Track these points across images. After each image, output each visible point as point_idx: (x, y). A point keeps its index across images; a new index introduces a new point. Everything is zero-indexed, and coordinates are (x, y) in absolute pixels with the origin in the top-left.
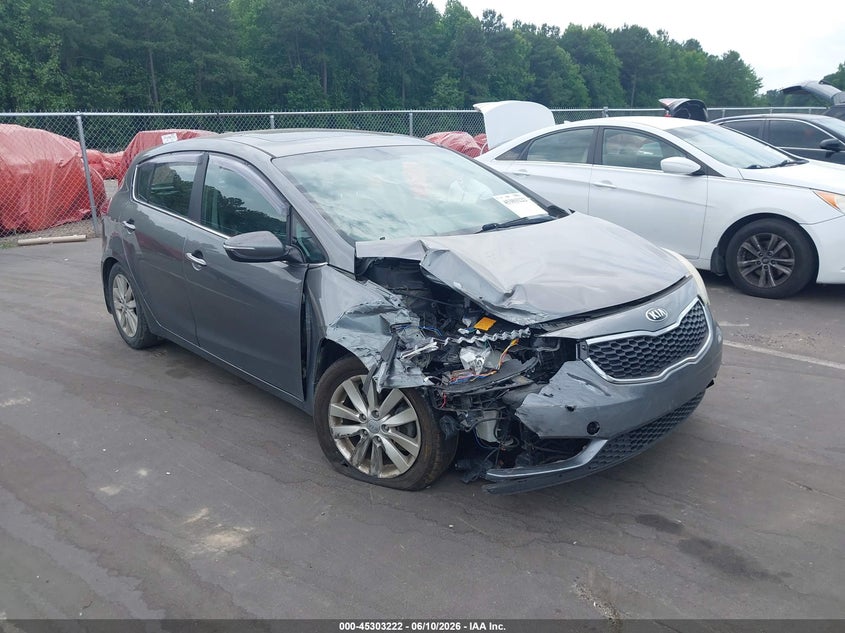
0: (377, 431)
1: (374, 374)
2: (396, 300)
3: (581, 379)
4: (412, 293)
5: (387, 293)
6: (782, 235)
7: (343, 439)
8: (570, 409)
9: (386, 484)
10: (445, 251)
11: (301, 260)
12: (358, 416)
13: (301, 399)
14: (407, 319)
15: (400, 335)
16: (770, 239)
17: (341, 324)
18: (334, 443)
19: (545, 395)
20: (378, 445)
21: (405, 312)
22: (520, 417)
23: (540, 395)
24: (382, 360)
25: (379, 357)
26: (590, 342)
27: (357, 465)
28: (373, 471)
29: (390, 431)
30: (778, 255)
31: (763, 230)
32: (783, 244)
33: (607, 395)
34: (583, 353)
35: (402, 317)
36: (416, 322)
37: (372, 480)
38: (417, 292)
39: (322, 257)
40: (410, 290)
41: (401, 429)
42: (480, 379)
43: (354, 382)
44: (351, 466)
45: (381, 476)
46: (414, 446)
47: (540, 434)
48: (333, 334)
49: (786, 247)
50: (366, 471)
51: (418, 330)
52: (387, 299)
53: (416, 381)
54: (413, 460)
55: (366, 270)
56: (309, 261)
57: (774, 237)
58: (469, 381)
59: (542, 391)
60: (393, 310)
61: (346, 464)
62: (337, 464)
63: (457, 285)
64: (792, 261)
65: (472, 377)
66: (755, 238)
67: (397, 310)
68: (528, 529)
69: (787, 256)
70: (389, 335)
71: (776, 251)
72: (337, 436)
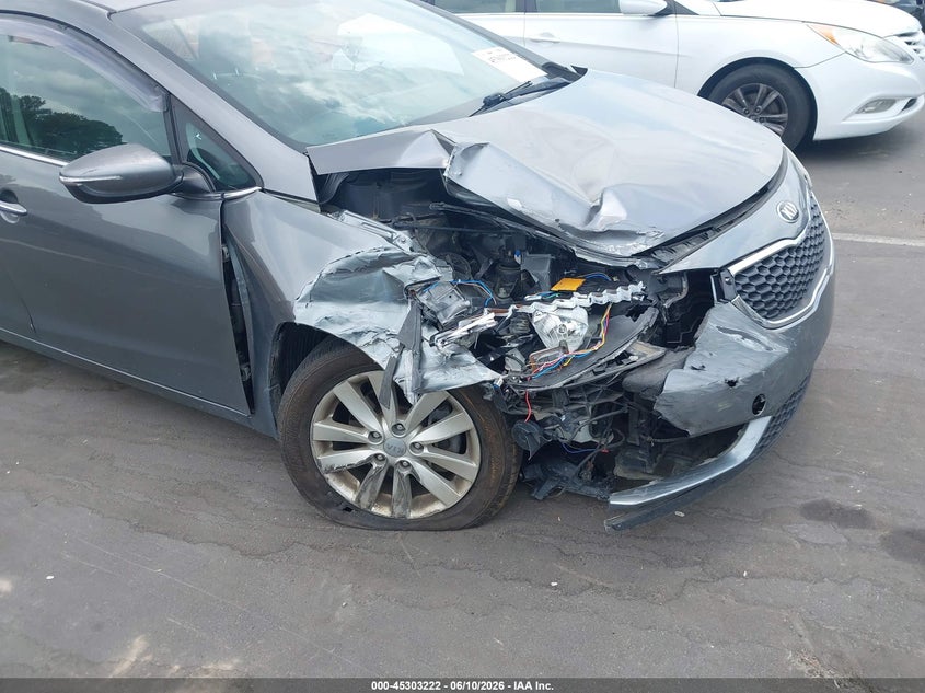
0: (402, 453)
1: (394, 374)
2: (404, 241)
3: (734, 332)
4: (423, 223)
5: (387, 230)
6: (772, 84)
7: (339, 473)
8: (732, 383)
9: (424, 525)
10: (481, 146)
11: (207, 187)
12: (366, 435)
13: (245, 412)
14: (433, 273)
15: (423, 299)
16: (757, 91)
17: (319, 294)
18: (325, 481)
19: (694, 368)
20: (406, 473)
21: (427, 259)
22: (660, 410)
23: (687, 370)
24: (402, 347)
25: (395, 343)
26: (734, 269)
27: (369, 507)
28: (398, 510)
29: (426, 451)
30: (766, 111)
31: (748, 80)
32: (774, 96)
33: (768, 349)
34: (728, 291)
35: (423, 269)
36: (447, 274)
37: (399, 525)
38: (430, 221)
39: (249, 178)
40: (418, 219)
41: (443, 445)
42: (578, 360)
43: (354, 384)
44: (358, 510)
45: (413, 515)
46: (468, 466)
47: (692, 432)
48: (308, 315)
49: (777, 100)
50: (385, 512)
51: (450, 288)
52: (390, 240)
53: (471, 374)
54: (466, 487)
55: (335, 194)
56: (220, 187)
57: (762, 87)
58: (561, 367)
59: (688, 364)
60: (404, 259)
61: (349, 508)
62: (333, 511)
63: (514, 204)
64: (784, 116)
65: (565, 360)
66: (739, 92)
67: (413, 258)
68: (668, 562)
69: (777, 110)
70: (404, 302)
71: (766, 104)
72: (330, 470)
